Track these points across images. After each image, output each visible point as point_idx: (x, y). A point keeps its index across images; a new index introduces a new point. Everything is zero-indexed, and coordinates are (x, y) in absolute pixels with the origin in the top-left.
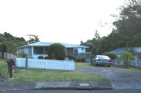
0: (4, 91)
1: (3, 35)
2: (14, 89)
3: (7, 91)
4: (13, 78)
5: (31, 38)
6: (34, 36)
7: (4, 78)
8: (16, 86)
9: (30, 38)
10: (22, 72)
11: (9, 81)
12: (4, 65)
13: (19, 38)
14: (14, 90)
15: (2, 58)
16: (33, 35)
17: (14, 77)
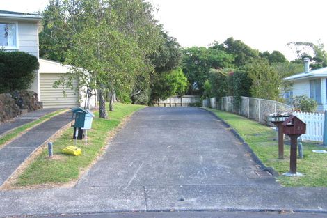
0: (289, 211)
1: (223, 47)
2: (316, 207)
3: (297, 211)
4: (298, 174)
5: (301, 53)
6: (311, 45)
7: (270, 171)
8: (317, 198)
9: (298, 52)
10: (318, 156)
11: (290, 182)
12: (254, 135)
13: (266, 54)
14: (316, 210)
15: (235, 113)
16: (306, 44)
17: (301, 172)
